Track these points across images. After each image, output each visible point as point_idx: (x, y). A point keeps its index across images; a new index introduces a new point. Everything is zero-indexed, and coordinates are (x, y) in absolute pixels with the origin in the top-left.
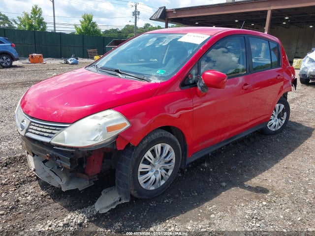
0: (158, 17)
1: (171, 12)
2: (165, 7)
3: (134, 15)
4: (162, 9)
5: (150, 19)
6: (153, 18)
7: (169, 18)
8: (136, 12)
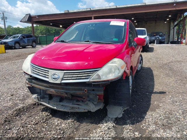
0: (27, 20)
1: (35, 17)
2: (30, 14)
3: (2, 19)
4: (28, 15)
5: (21, 22)
6: (23, 21)
7: (34, 21)
8: (4, 17)
